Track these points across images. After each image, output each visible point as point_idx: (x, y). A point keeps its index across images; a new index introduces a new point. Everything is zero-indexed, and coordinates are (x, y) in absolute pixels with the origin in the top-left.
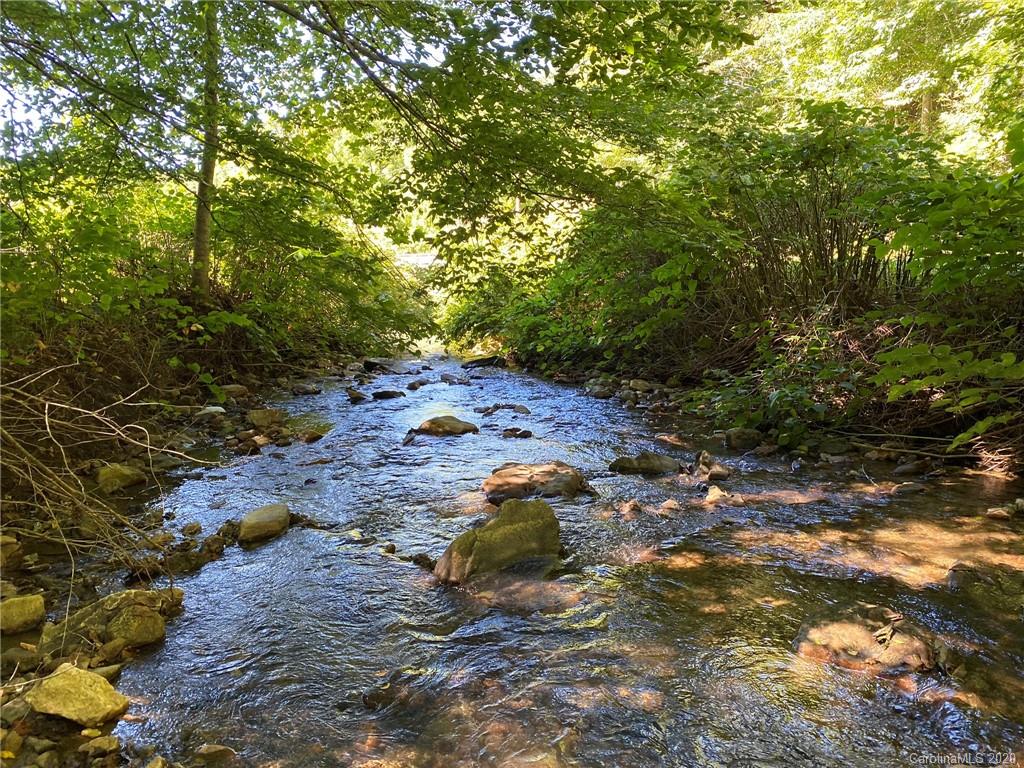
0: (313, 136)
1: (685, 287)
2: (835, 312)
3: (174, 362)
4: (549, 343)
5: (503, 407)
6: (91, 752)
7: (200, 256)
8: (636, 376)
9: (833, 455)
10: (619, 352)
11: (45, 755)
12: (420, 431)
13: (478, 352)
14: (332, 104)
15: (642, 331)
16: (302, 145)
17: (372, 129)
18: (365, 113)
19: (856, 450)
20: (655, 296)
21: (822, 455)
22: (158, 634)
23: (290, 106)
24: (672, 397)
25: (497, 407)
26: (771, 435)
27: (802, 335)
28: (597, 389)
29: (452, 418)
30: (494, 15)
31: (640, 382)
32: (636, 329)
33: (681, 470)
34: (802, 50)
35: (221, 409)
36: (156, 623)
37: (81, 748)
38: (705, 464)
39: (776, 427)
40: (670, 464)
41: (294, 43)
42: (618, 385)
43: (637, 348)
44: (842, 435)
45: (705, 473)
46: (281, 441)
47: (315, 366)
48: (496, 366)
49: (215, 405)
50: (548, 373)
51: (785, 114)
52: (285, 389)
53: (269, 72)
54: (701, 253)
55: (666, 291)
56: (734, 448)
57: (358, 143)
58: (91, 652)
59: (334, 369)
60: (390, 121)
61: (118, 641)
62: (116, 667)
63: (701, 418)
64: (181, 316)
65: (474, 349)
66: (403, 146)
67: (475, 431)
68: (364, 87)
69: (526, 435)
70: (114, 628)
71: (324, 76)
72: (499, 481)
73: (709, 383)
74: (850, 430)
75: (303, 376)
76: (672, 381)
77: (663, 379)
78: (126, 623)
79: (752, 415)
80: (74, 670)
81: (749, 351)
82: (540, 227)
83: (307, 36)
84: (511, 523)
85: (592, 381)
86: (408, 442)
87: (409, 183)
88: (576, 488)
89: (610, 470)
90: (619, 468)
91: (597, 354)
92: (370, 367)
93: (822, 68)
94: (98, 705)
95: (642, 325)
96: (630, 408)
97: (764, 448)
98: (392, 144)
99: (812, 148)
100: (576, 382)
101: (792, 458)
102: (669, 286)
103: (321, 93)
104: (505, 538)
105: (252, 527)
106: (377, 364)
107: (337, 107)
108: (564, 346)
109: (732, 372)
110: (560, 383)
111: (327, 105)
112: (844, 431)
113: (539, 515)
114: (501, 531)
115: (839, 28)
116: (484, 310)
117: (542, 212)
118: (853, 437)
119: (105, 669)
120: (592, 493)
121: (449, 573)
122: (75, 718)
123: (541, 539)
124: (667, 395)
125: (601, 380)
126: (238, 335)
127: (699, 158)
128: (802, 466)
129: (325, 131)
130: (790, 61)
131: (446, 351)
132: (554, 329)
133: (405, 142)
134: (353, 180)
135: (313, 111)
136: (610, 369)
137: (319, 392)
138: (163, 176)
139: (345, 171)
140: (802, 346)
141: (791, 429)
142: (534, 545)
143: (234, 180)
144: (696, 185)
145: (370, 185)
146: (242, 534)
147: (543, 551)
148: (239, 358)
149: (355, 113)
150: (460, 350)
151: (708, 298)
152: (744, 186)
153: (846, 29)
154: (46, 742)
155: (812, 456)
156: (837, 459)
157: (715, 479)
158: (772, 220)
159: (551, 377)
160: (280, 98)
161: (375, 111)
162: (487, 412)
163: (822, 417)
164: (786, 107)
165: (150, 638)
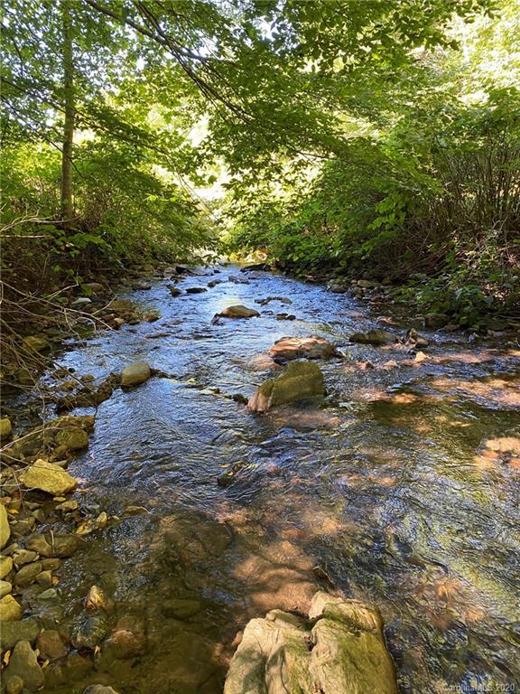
0: (139, 109)
1: (397, 217)
2: (500, 235)
3: (57, 268)
4: (302, 255)
5: (274, 299)
6: (64, 509)
7: (65, 195)
8: (360, 277)
9: (496, 331)
10: (349, 261)
11: (37, 511)
12: (222, 315)
13: (250, 260)
14: (151, 86)
15: (367, 247)
16: (131, 116)
17: (179, 104)
18: (174, 92)
19: (511, 327)
20: (377, 223)
21: (489, 331)
22: (85, 443)
23: (123, 87)
24: (387, 292)
25: (269, 299)
26: (454, 318)
27: (477, 250)
28: (336, 286)
29: (243, 307)
30: (279, 29)
31: (365, 282)
32: (363, 246)
33: (397, 341)
34: (478, 40)
35: (89, 300)
36: (82, 436)
37: (57, 507)
38: (413, 337)
39: (458, 312)
40: (389, 338)
41: (124, 41)
42: (349, 284)
43: (363, 258)
44: (501, 318)
45: (413, 343)
46: (133, 321)
47: (142, 270)
48: (265, 270)
49: (83, 297)
50: (300, 275)
51: (464, 88)
52: (127, 286)
53: (107, 62)
54: (410, 194)
55: (385, 220)
56: (430, 327)
57: (169, 114)
58: (49, 453)
59: (155, 272)
60: (192, 98)
61: (63, 447)
62: (65, 461)
63: (407, 306)
64: (58, 238)
65: (248, 257)
66: (201, 116)
67: (258, 315)
68: (173, 73)
69: (292, 318)
70: (58, 439)
71: (146, 65)
72: (279, 349)
73: (412, 282)
74: (508, 315)
75: (136, 277)
76: (387, 280)
77: (380, 279)
78: (66, 436)
79: (443, 305)
80: (45, 464)
81: (440, 261)
82: (300, 175)
83: (132, 35)
84: (294, 376)
85: (331, 281)
86: (215, 323)
87: (211, 145)
88: (330, 354)
89: (350, 341)
90: (355, 339)
91: (335, 262)
92: (180, 271)
93: (492, 53)
94: (61, 483)
95: (367, 243)
96: (360, 299)
97: (450, 326)
98: (193, 115)
99: (490, 121)
100: (319, 282)
101: (469, 333)
102: (386, 216)
103: (144, 78)
104: (291, 385)
105: (129, 377)
106: (184, 269)
107: (154, 88)
108: (311, 257)
109: (428, 275)
110: (309, 282)
111: (147, 87)
112: (504, 315)
113: (311, 371)
114: (288, 381)
115: (506, 23)
116: (255, 231)
117: (303, 165)
118: (509, 319)
119: (59, 463)
120: (340, 356)
121: (257, 407)
122: (49, 491)
123: (313, 385)
124: (383, 291)
125: (338, 280)
126: (93, 250)
127: (410, 127)
128: (476, 338)
129: (147, 106)
130: (469, 48)
131: (229, 259)
132: (305, 245)
133: (202, 113)
134: (167, 140)
135: (138, 91)
136: (343, 273)
137: (149, 288)
138: (39, 139)
139: (161, 135)
140: (476, 258)
141: (469, 314)
142: (308, 389)
143: (89, 143)
144: (408, 146)
145: (179, 144)
146: (123, 381)
147: (314, 393)
148: (93, 265)
149: (167, 92)
150: (238, 259)
151: (411, 224)
152: (441, 147)
153: (510, 25)
154: (36, 504)
155: (482, 331)
156: (499, 334)
157: (420, 347)
158: (459, 170)
159: (303, 278)
160: (116, 82)
161: (181, 91)
162: (263, 303)
163: (489, 306)
164: (465, 82)
165: (81, 445)
